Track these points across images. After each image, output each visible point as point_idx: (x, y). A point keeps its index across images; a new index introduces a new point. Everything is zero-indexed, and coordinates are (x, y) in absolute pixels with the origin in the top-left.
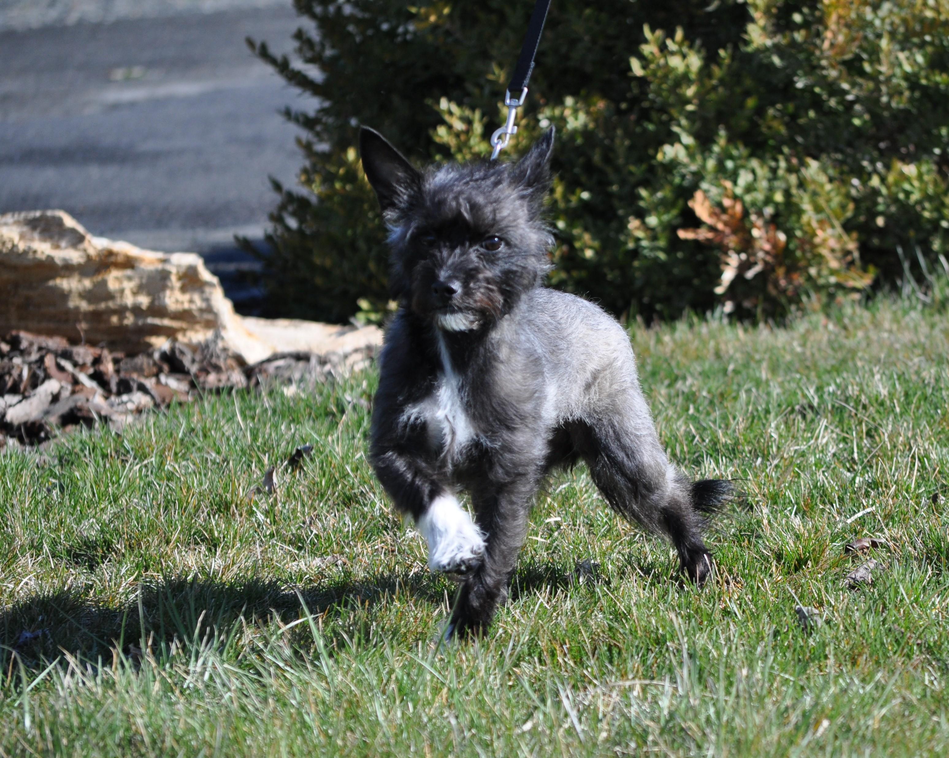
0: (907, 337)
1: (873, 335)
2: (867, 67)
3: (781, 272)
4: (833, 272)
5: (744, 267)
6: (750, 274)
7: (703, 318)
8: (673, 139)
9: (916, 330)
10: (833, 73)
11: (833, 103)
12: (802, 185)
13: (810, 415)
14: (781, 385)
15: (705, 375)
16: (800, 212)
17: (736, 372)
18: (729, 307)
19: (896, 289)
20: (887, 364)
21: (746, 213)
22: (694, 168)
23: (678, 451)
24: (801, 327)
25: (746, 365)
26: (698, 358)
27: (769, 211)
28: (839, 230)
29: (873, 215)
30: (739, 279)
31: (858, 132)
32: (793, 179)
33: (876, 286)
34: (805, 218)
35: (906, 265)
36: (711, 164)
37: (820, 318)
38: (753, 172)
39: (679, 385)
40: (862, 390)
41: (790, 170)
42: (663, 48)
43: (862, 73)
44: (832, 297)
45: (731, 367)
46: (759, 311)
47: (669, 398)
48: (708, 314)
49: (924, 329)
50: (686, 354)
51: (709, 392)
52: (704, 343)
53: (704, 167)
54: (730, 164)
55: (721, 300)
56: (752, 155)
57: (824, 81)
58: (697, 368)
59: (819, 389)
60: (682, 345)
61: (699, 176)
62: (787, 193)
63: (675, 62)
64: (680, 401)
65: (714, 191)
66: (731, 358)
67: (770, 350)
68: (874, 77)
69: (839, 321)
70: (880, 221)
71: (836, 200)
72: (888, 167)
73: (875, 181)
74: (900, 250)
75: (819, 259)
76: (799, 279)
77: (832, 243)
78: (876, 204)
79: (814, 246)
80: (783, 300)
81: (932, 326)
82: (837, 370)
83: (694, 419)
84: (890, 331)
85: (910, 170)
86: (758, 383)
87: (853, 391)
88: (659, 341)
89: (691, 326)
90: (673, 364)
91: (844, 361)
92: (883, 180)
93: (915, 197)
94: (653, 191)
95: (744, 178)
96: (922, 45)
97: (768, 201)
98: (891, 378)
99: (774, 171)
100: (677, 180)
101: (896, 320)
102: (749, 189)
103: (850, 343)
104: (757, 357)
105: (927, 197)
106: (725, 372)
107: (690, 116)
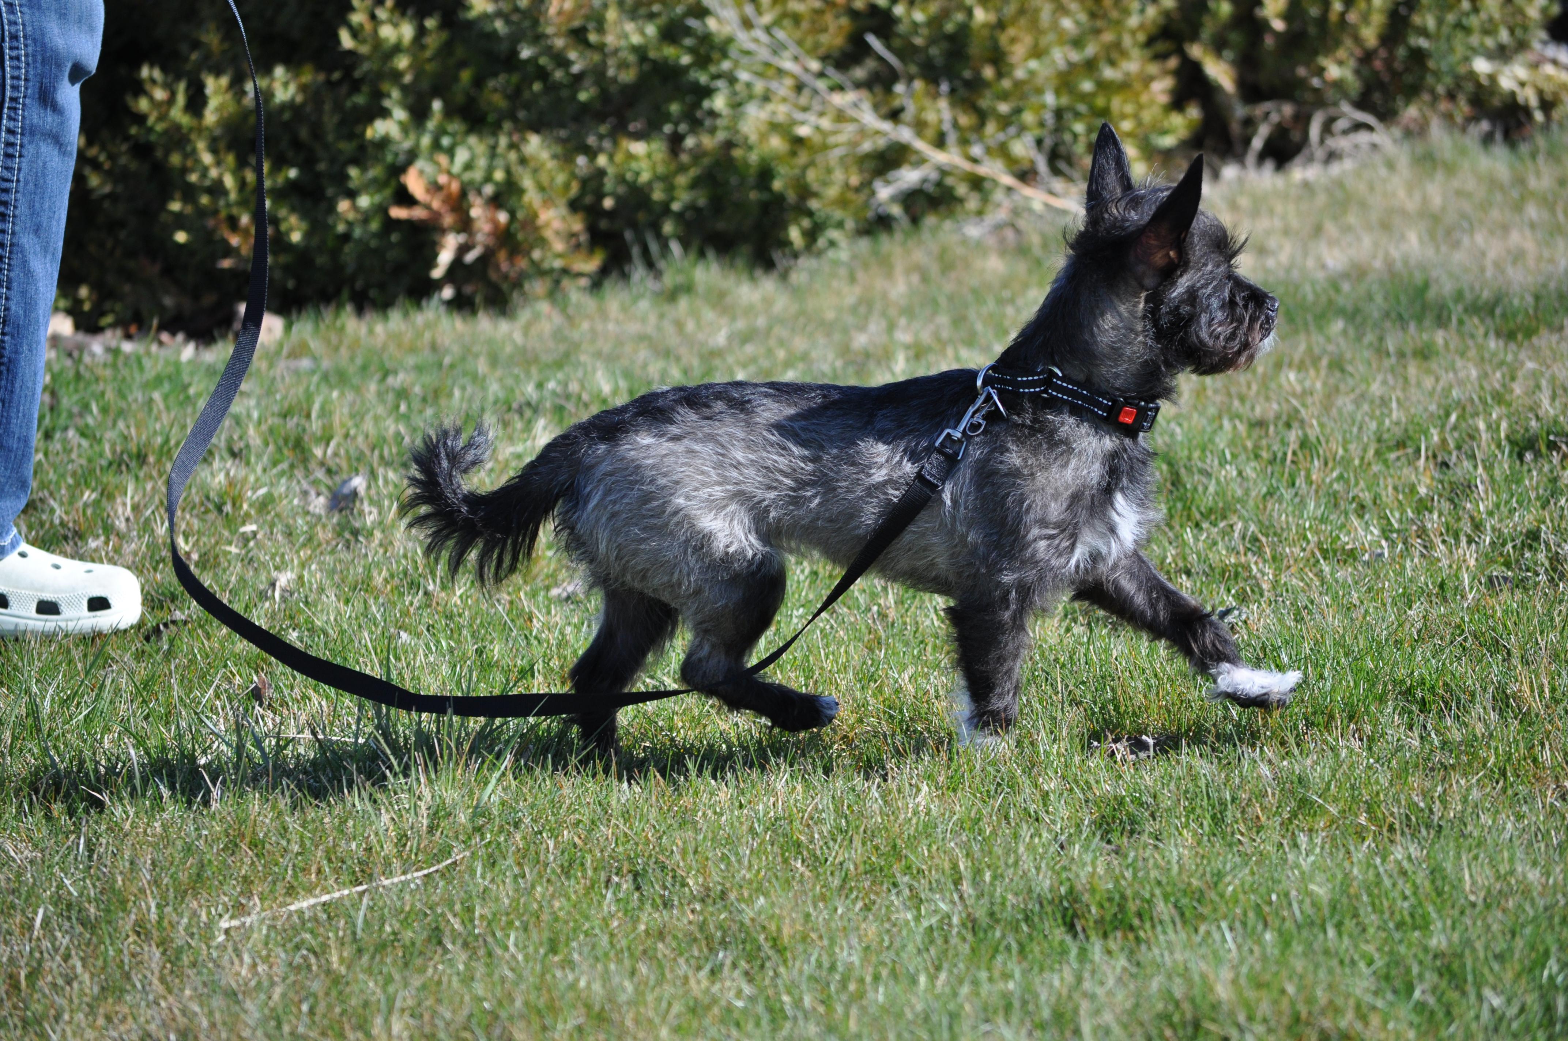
0: (633, 328)
1: (599, 327)
2: (593, 37)
3: (502, 256)
4: (559, 256)
5: (463, 249)
6: (470, 257)
7: (419, 306)
8: (385, 113)
9: (644, 320)
10: (559, 43)
11: (558, 75)
12: (523, 161)
13: (528, 413)
14: (501, 380)
15: (419, 369)
16: (521, 192)
17: (452, 366)
18: (448, 293)
19: (625, 276)
20: (610, 359)
21: (463, 193)
22: (407, 145)
23: (386, 453)
24: (524, 315)
25: (463, 359)
26: (413, 350)
27: (489, 190)
28: (563, 210)
29: (600, 196)
30: (457, 264)
31: (585, 107)
32: (513, 156)
33: (604, 272)
34: (526, 198)
35: (635, 251)
36: (426, 141)
37: (544, 307)
38: (470, 148)
39: (390, 380)
40: (583, 387)
41: (512, 146)
42: (373, 17)
43: (587, 44)
44: (557, 282)
45: (447, 360)
46: (478, 299)
47: (380, 395)
48: (424, 303)
49: (653, 319)
50: (399, 346)
51: (423, 386)
52: (419, 335)
53: (417, 145)
54: (446, 141)
55: (437, 285)
56: (470, 130)
57: (549, 51)
58: (411, 360)
59: (540, 386)
60: (395, 337)
61: (412, 156)
62: (508, 172)
63: (387, 32)
64: (390, 397)
65: (429, 169)
66: (447, 351)
67: (490, 342)
68: (600, 48)
69: (564, 310)
70: (608, 203)
71: (561, 178)
72: (616, 143)
73: (602, 160)
74: (628, 235)
75: (542, 242)
76: (522, 264)
77: (557, 224)
78: (602, 185)
79: (537, 229)
80: (505, 287)
81: (662, 316)
82: (559, 365)
83: (406, 418)
84: (617, 322)
85: (638, 148)
86: (475, 378)
87: (574, 387)
88: (371, 332)
89: (406, 315)
90: (385, 357)
91: (567, 355)
92: (611, 157)
93: (645, 177)
94: (364, 169)
95: (462, 156)
96: (651, 16)
97: (488, 179)
98: (613, 373)
99: (493, 148)
100: (389, 158)
101: (624, 309)
102: (468, 166)
103: (575, 335)
104: (476, 349)
105: (657, 178)
106: (440, 365)
107: (404, 89)
